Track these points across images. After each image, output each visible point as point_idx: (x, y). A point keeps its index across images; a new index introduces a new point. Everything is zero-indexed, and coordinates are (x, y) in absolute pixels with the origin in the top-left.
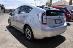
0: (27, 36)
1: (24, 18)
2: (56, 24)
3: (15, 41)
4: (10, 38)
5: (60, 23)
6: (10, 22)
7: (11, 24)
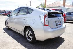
0: (27, 38)
1: (24, 19)
2: (57, 25)
3: (15, 43)
4: (10, 41)
5: (60, 24)
6: (7, 24)
7: (8, 26)
